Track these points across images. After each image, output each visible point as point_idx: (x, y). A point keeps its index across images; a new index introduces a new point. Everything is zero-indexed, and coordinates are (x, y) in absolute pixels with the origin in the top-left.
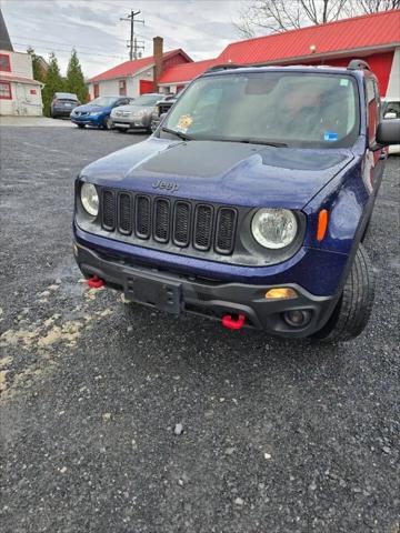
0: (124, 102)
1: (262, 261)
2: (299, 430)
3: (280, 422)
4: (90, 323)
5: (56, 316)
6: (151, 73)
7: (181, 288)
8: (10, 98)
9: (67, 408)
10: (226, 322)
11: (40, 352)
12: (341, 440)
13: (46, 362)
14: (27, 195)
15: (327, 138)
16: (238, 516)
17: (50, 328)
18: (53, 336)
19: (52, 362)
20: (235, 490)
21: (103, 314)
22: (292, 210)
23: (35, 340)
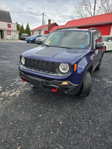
0: (40, 36)
1: (61, 75)
2: (70, 117)
3: (65, 115)
4: (23, 91)
5: (15, 89)
6: (47, 29)
7: (42, 82)
8: (11, 35)
9: (14, 110)
10: (53, 90)
11: (10, 97)
12: (80, 120)
13: (11, 100)
14: (12, 60)
15: (82, 47)
16: (51, 135)
17: (13, 92)
18: (13, 94)
19: (12, 100)
20: (51, 130)
21: (26, 89)
22: (68, 64)
23: (9, 94)
